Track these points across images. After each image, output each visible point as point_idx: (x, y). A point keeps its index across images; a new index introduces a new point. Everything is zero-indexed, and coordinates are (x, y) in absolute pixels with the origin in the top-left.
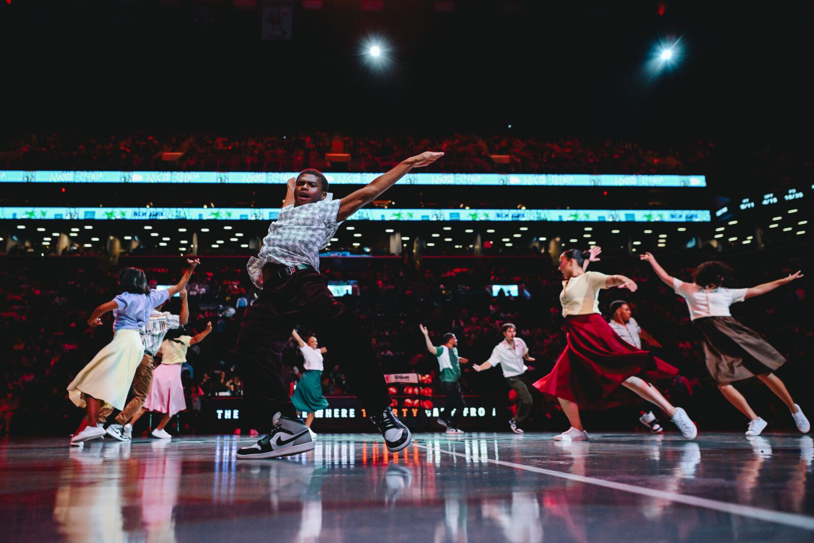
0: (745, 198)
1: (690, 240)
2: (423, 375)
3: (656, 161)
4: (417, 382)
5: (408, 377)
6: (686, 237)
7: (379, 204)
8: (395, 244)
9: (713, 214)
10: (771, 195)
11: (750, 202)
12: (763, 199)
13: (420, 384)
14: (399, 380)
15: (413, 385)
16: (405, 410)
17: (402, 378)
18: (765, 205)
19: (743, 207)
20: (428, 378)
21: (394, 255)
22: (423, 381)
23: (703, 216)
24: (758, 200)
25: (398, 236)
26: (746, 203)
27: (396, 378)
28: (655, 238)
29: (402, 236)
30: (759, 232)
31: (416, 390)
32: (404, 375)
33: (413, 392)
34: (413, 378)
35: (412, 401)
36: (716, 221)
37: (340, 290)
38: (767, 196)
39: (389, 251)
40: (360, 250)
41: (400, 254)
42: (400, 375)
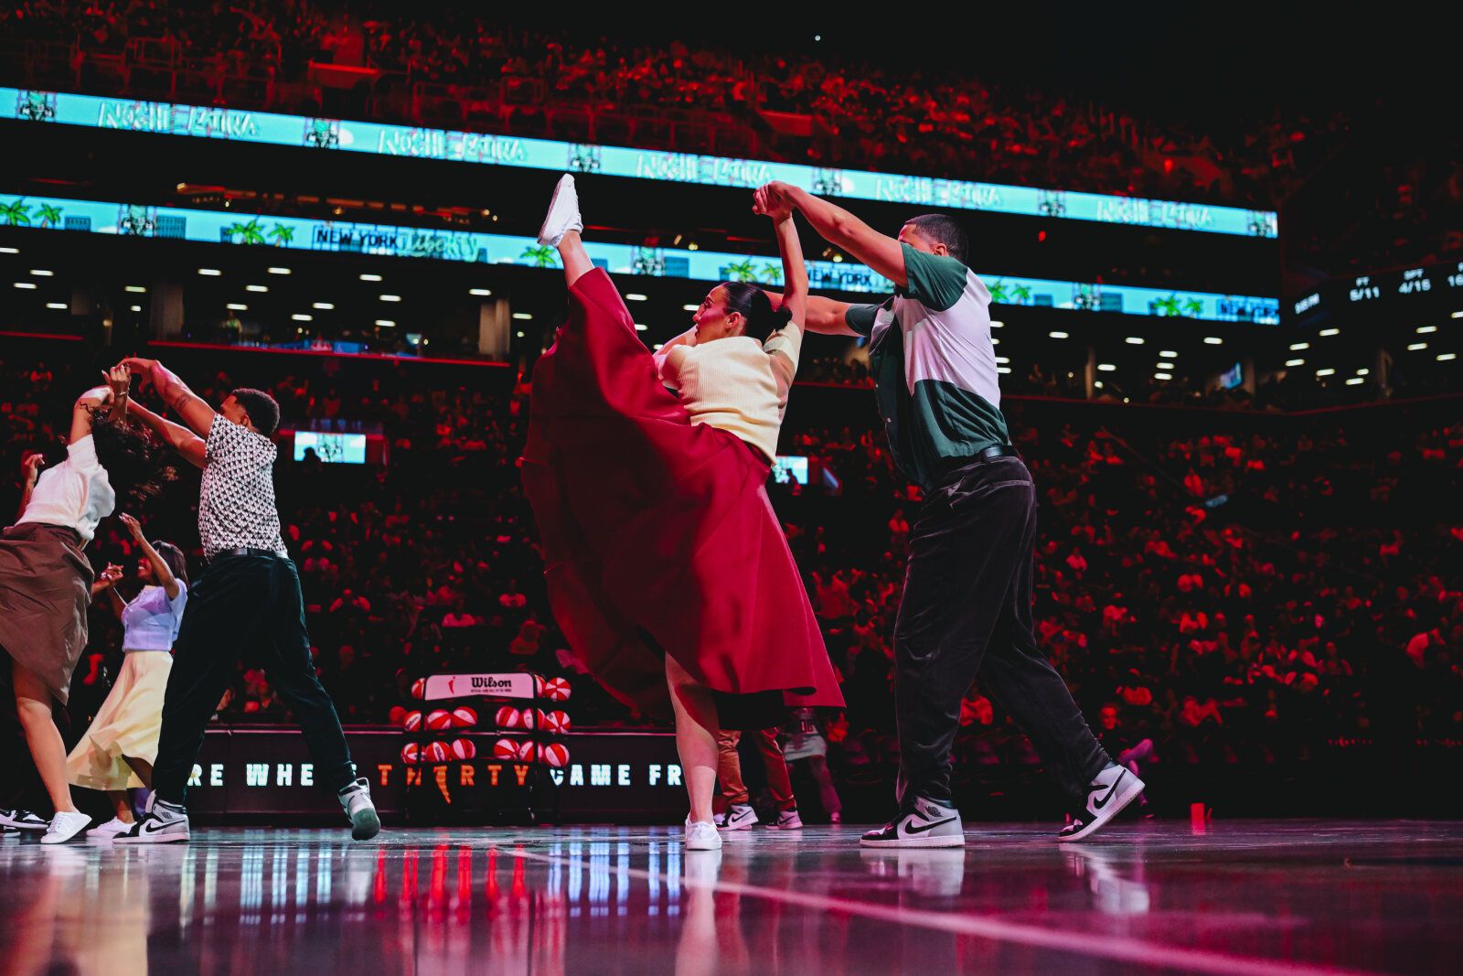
0: (1362, 276)
1: (1227, 368)
2: (550, 678)
3: (1168, 164)
4: (531, 695)
5: (507, 683)
6: (1221, 360)
7: (453, 216)
8: (492, 329)
9: (1285, 311)
10: (1419, 273)
11: (1371, 286)
12: (1402, 280)
13: (540, 702)
14: (482, 691)
15: (520, 704)
16: (494, 769)
17: (490, 683)
18: (1403, 294)
19: (1355, 296)
20: (562, 686)
21: (488, 357)
22: (547, 693)
23: (1263, 311)
24: (1389, 281)
25: (501, 310)
26: (1363, 287)
27: (475, 684)
28: (1148, 357)
29: (513, 311)
30: (1384, 357)
31: (528, 718)
32: (497, 677)
33: (520, 721)
34: (522, 685)
35: (514, 747)
36: (1293, 325)
37: (332, 448)
38: (1409, 275)
39: (476, 347)
40: (394, 339)
41: (505, 357)
42: (484, 676)
